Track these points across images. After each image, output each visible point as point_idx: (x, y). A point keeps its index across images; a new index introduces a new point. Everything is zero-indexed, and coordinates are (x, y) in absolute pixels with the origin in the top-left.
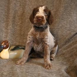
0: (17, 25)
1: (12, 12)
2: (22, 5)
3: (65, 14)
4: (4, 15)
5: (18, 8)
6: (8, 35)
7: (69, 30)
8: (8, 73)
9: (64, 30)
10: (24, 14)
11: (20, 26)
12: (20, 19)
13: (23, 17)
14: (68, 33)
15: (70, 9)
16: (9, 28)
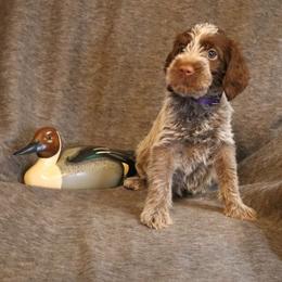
0: (86, 76)
1: (69, 27)
2: (105, 5)
3: (255, 41)
4: (38, 38)
5: (93, 15)
6: (55, 109)
7: (268, 100)
8: (62, 230)
9: (250, 99)
10: (112, 36)
11: (95, 80)
12: (96, 53)
13: (108, 49)
14: (265, 109)
15: (273, 25)
16: (57, 84)
